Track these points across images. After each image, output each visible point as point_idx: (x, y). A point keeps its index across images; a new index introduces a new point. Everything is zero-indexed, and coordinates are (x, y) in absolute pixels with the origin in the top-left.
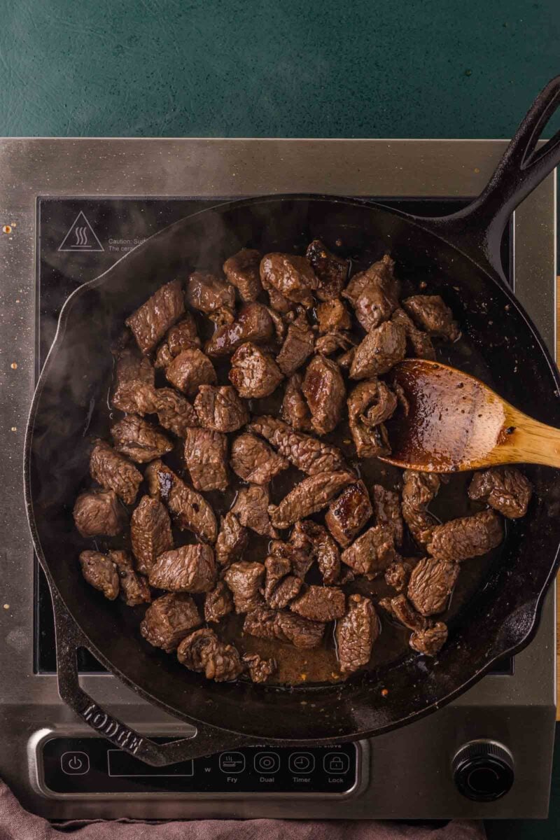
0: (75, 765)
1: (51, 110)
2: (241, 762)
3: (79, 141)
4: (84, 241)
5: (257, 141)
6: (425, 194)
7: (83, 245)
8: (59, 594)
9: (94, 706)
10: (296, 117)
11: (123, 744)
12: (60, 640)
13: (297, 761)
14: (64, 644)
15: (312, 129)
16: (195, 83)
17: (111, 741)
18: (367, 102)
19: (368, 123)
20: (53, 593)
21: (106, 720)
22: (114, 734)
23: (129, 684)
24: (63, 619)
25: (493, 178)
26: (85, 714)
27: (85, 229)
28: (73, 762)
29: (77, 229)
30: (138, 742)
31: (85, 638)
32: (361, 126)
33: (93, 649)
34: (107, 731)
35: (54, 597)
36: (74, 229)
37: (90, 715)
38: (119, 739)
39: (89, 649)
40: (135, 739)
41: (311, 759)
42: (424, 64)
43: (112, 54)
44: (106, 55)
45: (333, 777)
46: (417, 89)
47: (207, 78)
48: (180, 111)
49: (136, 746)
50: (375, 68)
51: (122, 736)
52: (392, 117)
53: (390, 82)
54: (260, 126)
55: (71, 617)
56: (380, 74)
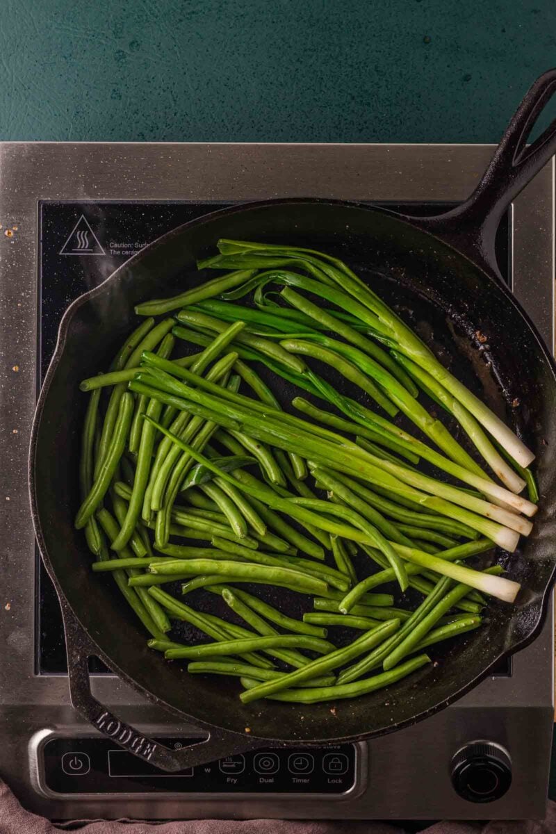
0: (76, 766)
1: (53, 115)
2: (241, 763)
3: (80, 145)
4: (85, 246)
5: (257, 145)
6: (424, 199)
7: (84, 248)
8: (68, 604)
9: (106, 714)
10: (296, 122)
11: (137, 751)
12: (70, 649)
13: (297, 761)
14: (75, 653)
15: (312, 134)
16: (196, 88)
17: (124, 748)
18: (366, 107)
19: (367, 128)
20: (62, 602)
22: (127, 741)
23: (140, 690)
24: (73, 628)
25: (484, 175)
26: (98, 722)
27: (87, 232)
28: (73, 763)
29: (78, 233)
30: (152, 749)
31: (96, 646)
32: (361, 130)
33: (103, 657)
34: (121, 738)
35: (63, 607)
36: (76, 233)
37: (103, 723)
38: (133, 746)
39: (100, 657)
41: (310, 760)
42: (424, 68)
43: (113, 59)
44: (108, 60)
45: (332, 778)
46: (417, 94)
47: (208, 83)
48: (181, 115)
49: (150, 753)
50: (375, 73)
51: (136, 743)
52: (392, 122)
53: (389, 87)
54: (261, 131)
55: (80, 626)
56: (379, 79)
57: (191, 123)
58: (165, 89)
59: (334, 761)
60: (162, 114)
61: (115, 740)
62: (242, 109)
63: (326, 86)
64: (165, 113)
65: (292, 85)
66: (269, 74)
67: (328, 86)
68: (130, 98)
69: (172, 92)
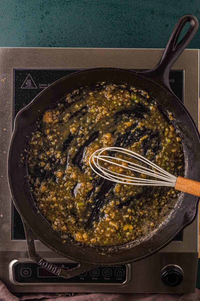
0: (26, 273)
1: (18, 38)
4: (30, 85)
7: (30, 86)
8: (25, 221)
9: (42, 259)
10: (105, 41)
11: (54, 272)
13: (106, 272)
14: (29, 238)
15: (111, 45)
17: (49, 271)
18: (131, 36)
19: (131, 43)
20: (23, 220)
21: (47, 264)
22: (50, 269)
24: (28, 230)
26: (39, 262)
30: (59, 271)
32: (129, 44)
34: (48, 268)
37: (41, 263)
38: (52, 270)
40: (58, 270)
41: (110, 271)
42: (152, 22)
43: (40, 18)
44: (38, 18)
45: (118, 278)
46: (149, 31)
47: (74, 27)
48: (64, 38)
49: (59, 272)
50: (134, 23)
51: (54, 269)
52: (140, 41)
53: (139, 28)
54: (93, 44)
55: (30, 228)
56: (136, 25)
57: (68, 41)
58: (59, 29)
59: (119, 271)
60: (57, 38)
61: (46, 269)
62: (86, 36)
63: (116, 28)
64: (58, 38)
65: (104, 27)
66: (96, 24)
67: (117, 28)
68: (46, 32)
69: (61, 30)
